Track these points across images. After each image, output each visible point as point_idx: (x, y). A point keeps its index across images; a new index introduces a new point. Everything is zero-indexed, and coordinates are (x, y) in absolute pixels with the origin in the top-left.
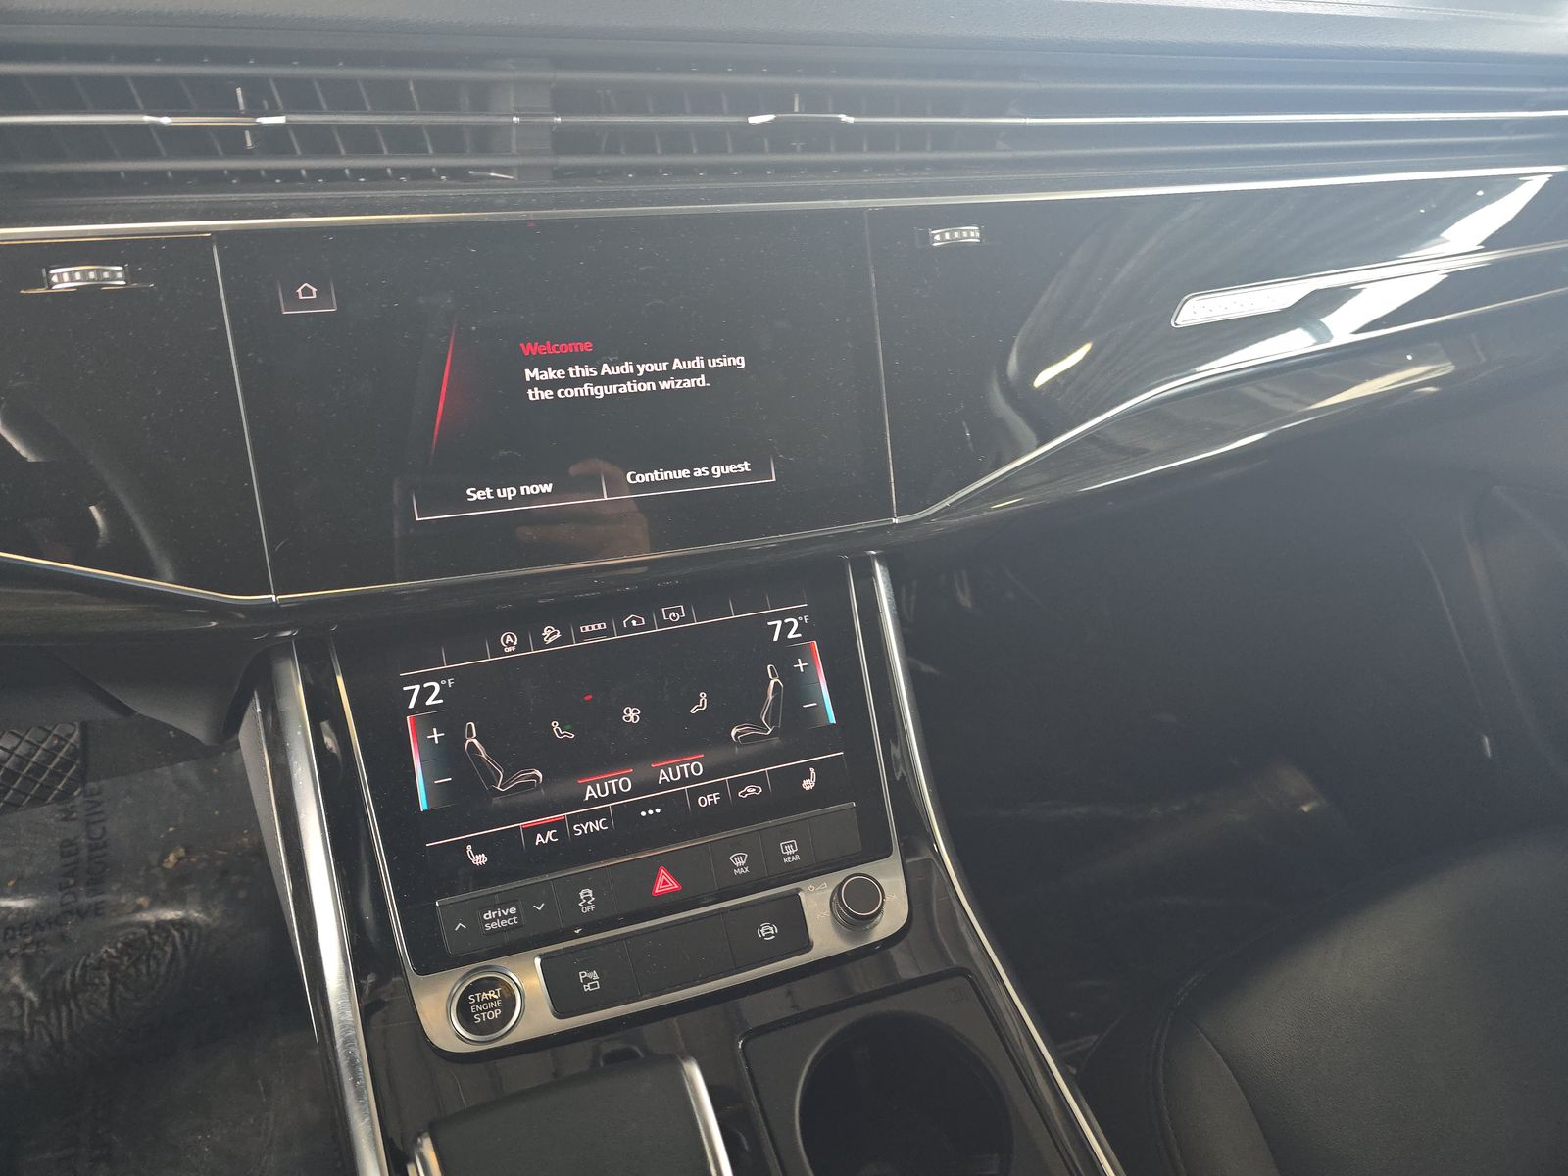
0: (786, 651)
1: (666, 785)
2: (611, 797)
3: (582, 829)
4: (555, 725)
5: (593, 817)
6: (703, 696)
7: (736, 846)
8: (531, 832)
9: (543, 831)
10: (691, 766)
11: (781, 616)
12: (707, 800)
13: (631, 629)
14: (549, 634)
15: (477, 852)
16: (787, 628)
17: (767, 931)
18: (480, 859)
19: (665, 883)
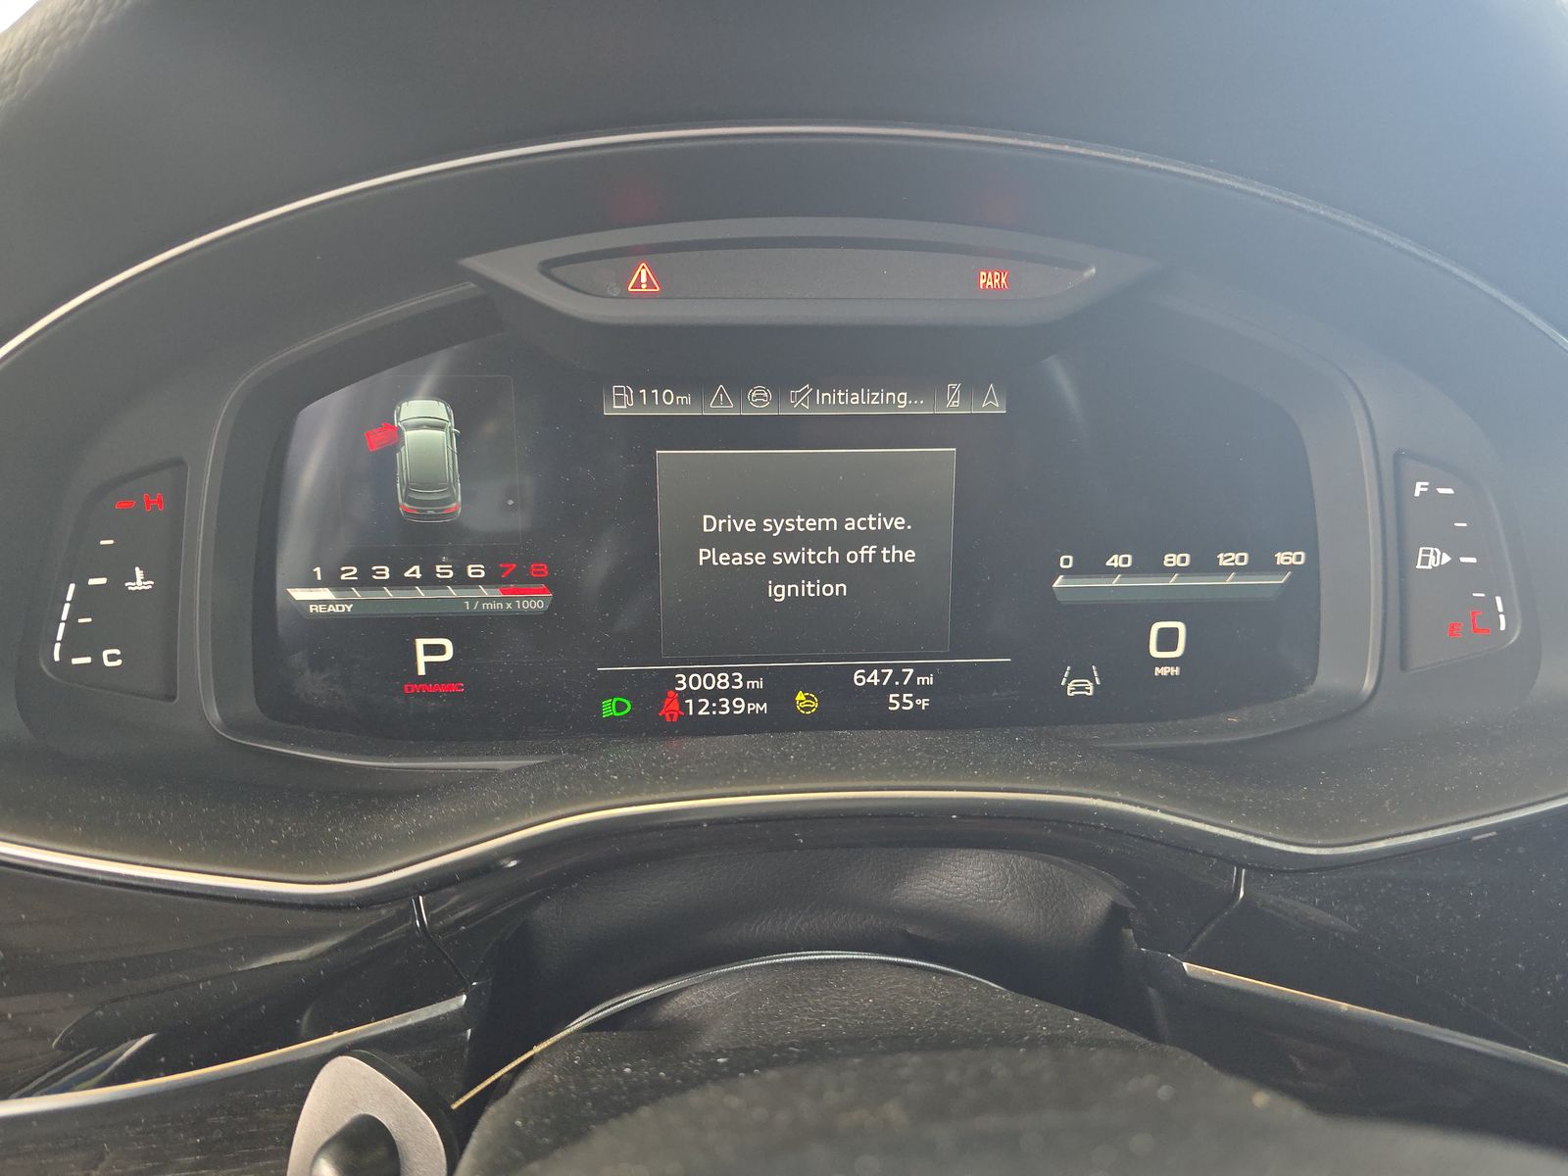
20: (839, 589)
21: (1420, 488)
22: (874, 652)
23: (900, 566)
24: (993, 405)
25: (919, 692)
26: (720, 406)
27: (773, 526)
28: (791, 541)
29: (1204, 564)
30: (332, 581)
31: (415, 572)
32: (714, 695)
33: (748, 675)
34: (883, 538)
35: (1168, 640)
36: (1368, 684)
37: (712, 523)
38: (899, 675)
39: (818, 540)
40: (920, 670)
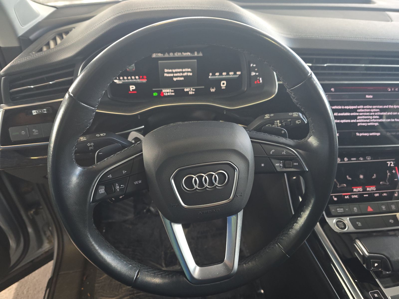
0: (391, 169)
1: (368, 191)
2: (358, 192)
3: (353, 197)
4: (348, 177)
5: (356, 194)
6: (375, 175)
7: (383, 204)
8: (344, 196)
9: (347, 195)
10: (373, 188)
11: (390, 161)
12: (377, 195)
13: (360, 160)
14: (346, 159)
15: (335, 197)
16: (391, 164)
17: (391, 221)
18: (335, 199)
19: (370, 209)
20: (182, 79)
21: (251, 65)
22: (187, 86)
23: (190, 76)
24: (201, 54)
25: (193, 91)
26: (167, 55)
27: (174, 71)
28: (176, 73)
29: (228, 74)
30: (119, 79)
31: (129, 78)
32: (168, 93)
33: (172, 90)
34: (188, 72)
35: (223, 84)
36: (246, 89)
37: (166, 70)
38: (190, 89)
39: (180, 72)
40: (193, 89)
